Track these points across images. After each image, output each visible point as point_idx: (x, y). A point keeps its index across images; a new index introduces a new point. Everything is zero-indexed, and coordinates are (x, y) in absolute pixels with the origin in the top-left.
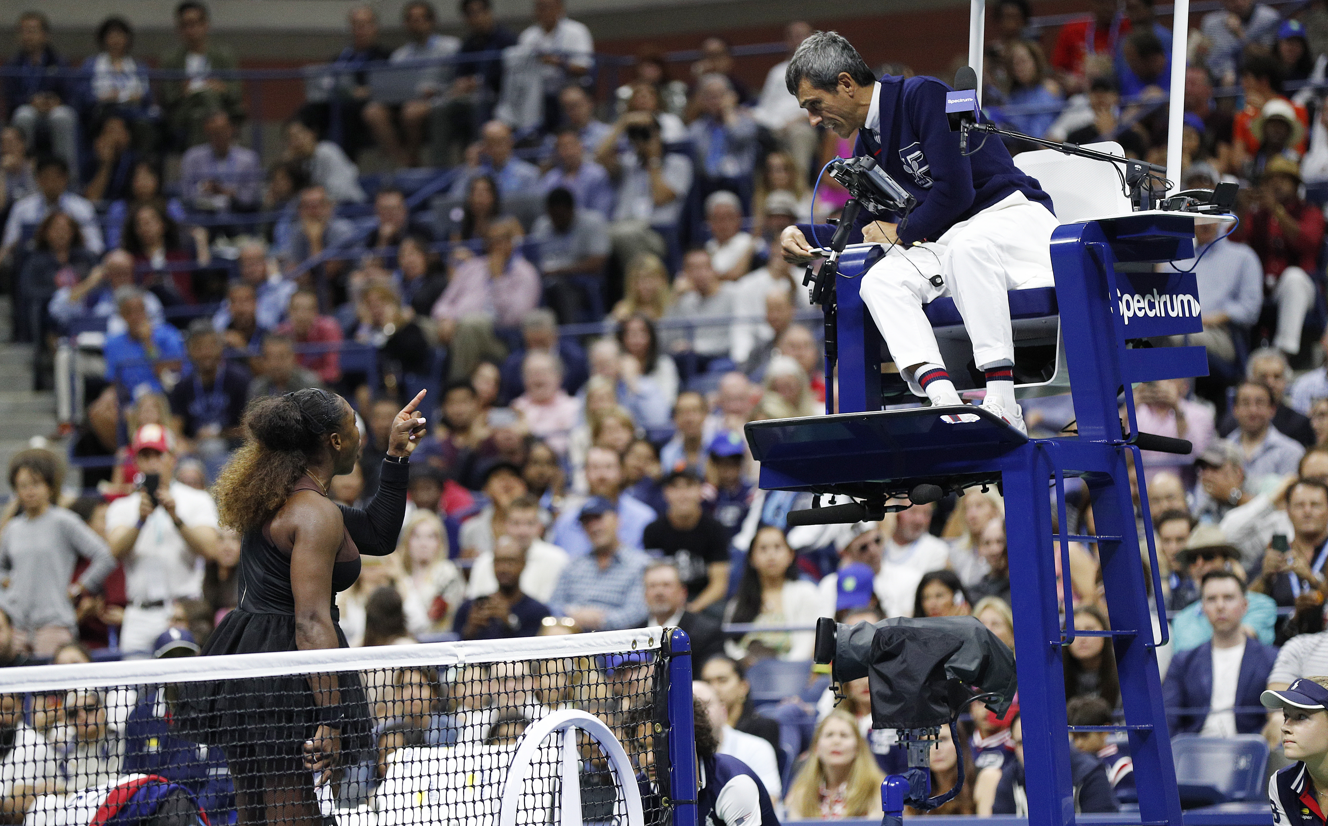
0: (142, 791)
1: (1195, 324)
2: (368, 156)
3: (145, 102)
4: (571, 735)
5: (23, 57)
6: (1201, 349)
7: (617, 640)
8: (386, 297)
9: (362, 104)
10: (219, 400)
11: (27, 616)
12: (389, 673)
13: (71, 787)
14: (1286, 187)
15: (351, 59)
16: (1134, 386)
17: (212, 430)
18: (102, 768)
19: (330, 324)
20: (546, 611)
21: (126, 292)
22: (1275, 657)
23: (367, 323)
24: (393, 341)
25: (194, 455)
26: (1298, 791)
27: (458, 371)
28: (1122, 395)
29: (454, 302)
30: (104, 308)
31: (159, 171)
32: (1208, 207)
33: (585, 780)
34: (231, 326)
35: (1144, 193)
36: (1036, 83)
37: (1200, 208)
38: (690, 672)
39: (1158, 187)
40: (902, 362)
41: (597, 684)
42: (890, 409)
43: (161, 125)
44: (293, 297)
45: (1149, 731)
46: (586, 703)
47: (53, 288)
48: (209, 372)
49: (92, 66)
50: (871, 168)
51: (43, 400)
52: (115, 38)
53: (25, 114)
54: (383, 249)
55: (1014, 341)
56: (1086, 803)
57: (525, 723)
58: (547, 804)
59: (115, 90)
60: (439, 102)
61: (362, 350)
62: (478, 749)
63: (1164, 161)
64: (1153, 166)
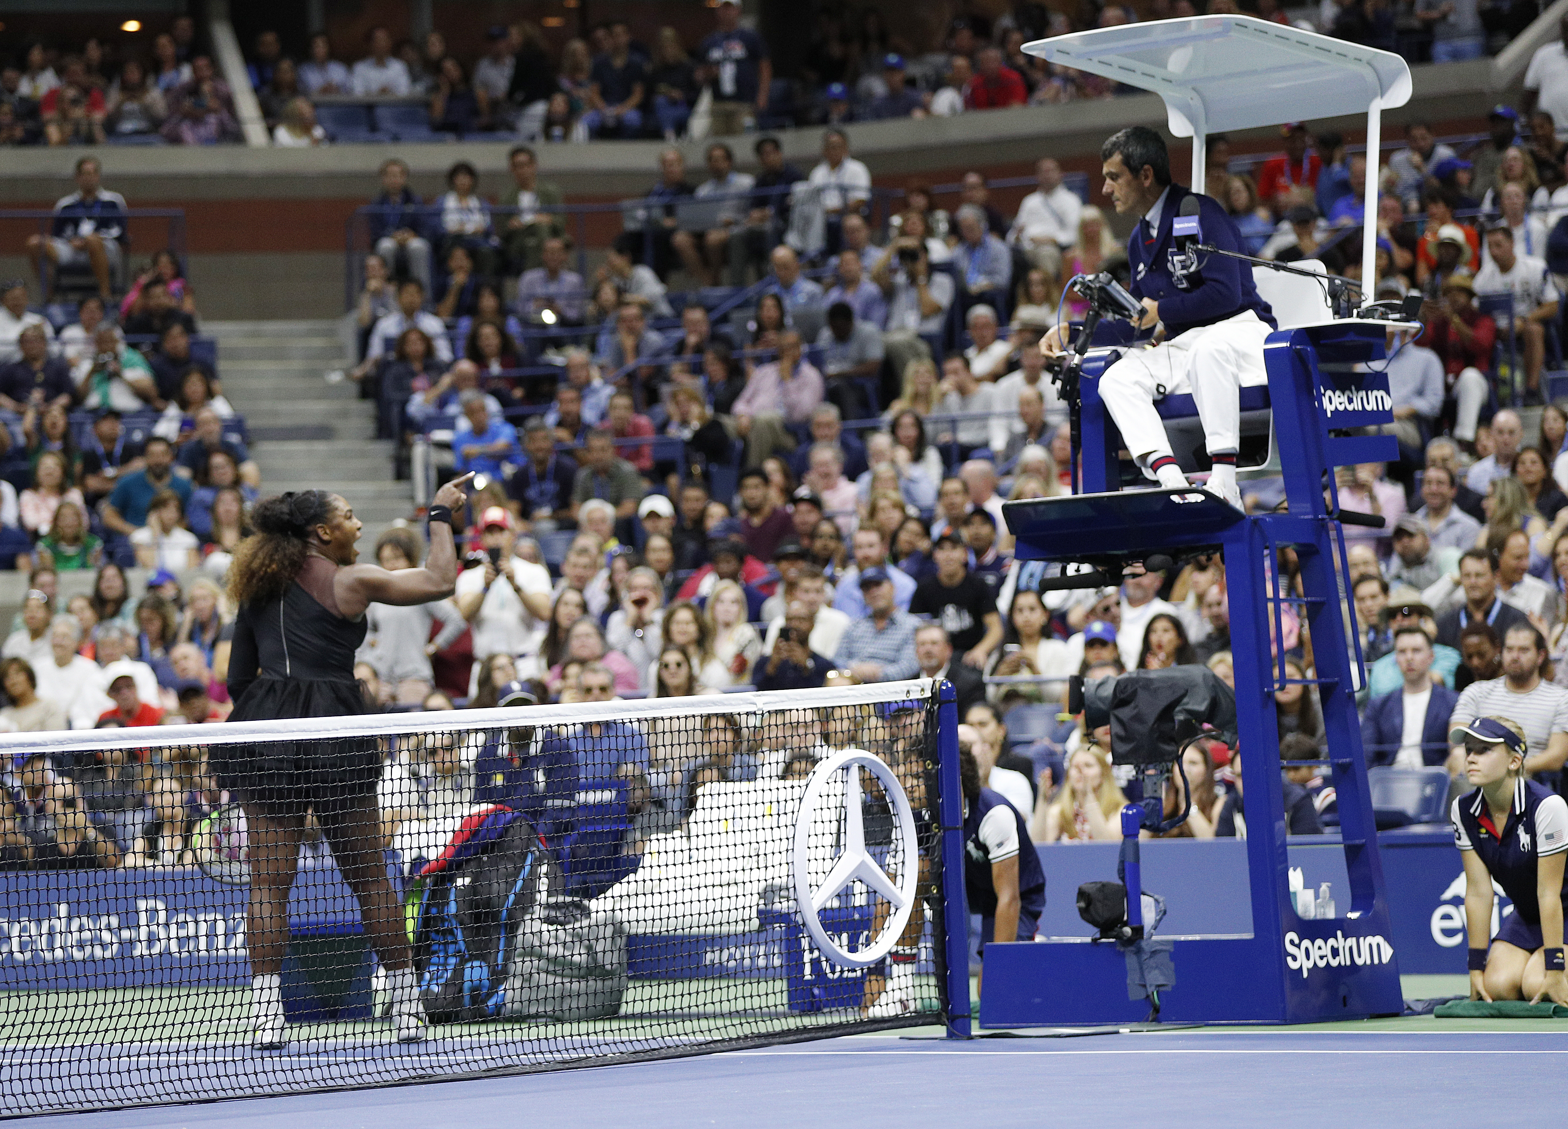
0: (490, 819)
1: (1386, 416)
2: (676, 277)
3: (487, 234)
4: (855, 771)
5: (385, 198)
6: (1392, 438)
7: (893, 690)
8: (693, 398)
9: (671, 232)
10: (550, 487)
11: (391, 670)
12: (698, 719)
13: (431, 814)
14: (1462, 299)
15: (661, 194)
16: (1336, 469)
17: (545, 512)
18: (457, 799)
19: (644, 420)
20: (831, 666)
21: (469, 394)
22: (1456, 701)
23: (676, 419)
24: (698, 435)
25: (528, 534)
26: (1477, 814)
27: (753, 461)
28: (1325, 479)
29: (749, 401)
30: (452, 409)
31: (498, 292)
32: (1397, 316)
33: (866, 809)
34: (560, 424)
35: (1343, 304)
36: (1249, 210)
37: (1391, 316)
38: (956, 717)
39: (1354, 299)
40: (1135, 450)
41: (876, 728)
42: (1128, 491)
43: (499, 252)
44: (612, 397)
45: (1350, 764)
46: (867, 744)
47: (410, 391)
48: (542, 462)
49: (442, 204)
50: (1109, 283)
51: (403, 486)
52: (463, 180)
53: (387, 244)
54: (688, 356)
55: (1241, 431)
56: (1296, 827)
57: (815, 761)
58: (834, 830)
59: (462, 223)
60: (736, 230)
61: (672, 443)
62: (776, 783)
63: (1359, 277)
64: (1351, 281)
